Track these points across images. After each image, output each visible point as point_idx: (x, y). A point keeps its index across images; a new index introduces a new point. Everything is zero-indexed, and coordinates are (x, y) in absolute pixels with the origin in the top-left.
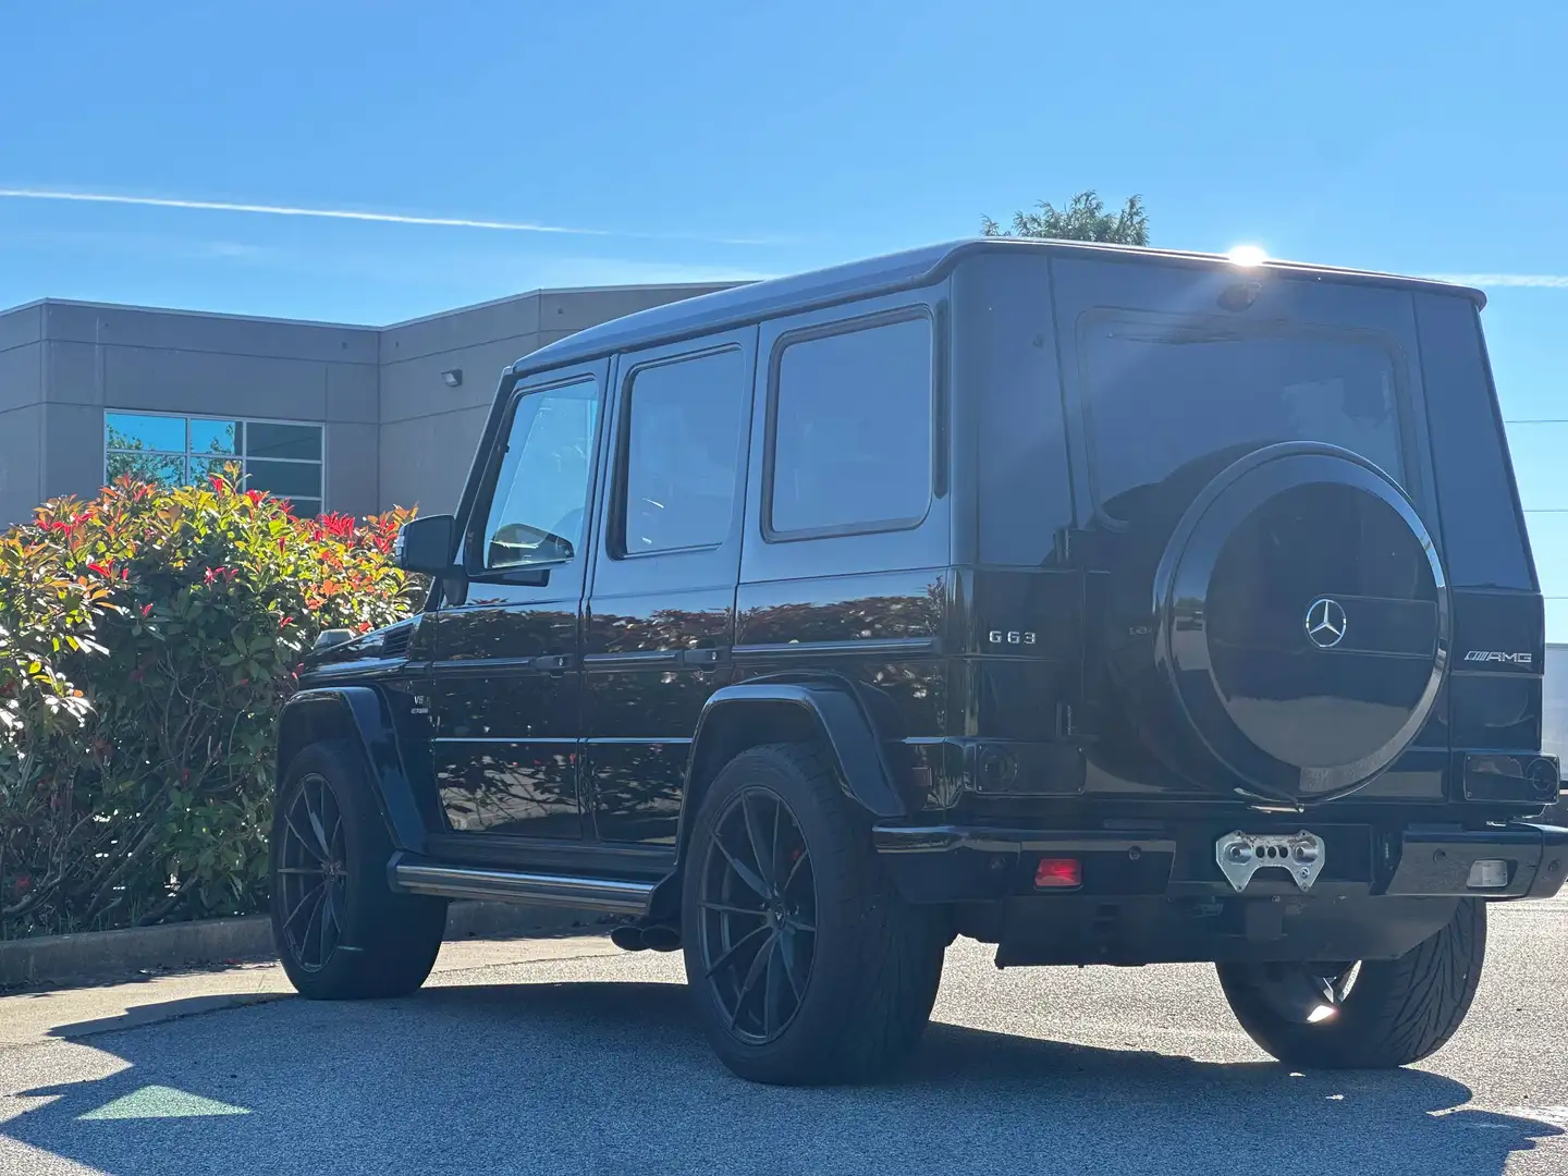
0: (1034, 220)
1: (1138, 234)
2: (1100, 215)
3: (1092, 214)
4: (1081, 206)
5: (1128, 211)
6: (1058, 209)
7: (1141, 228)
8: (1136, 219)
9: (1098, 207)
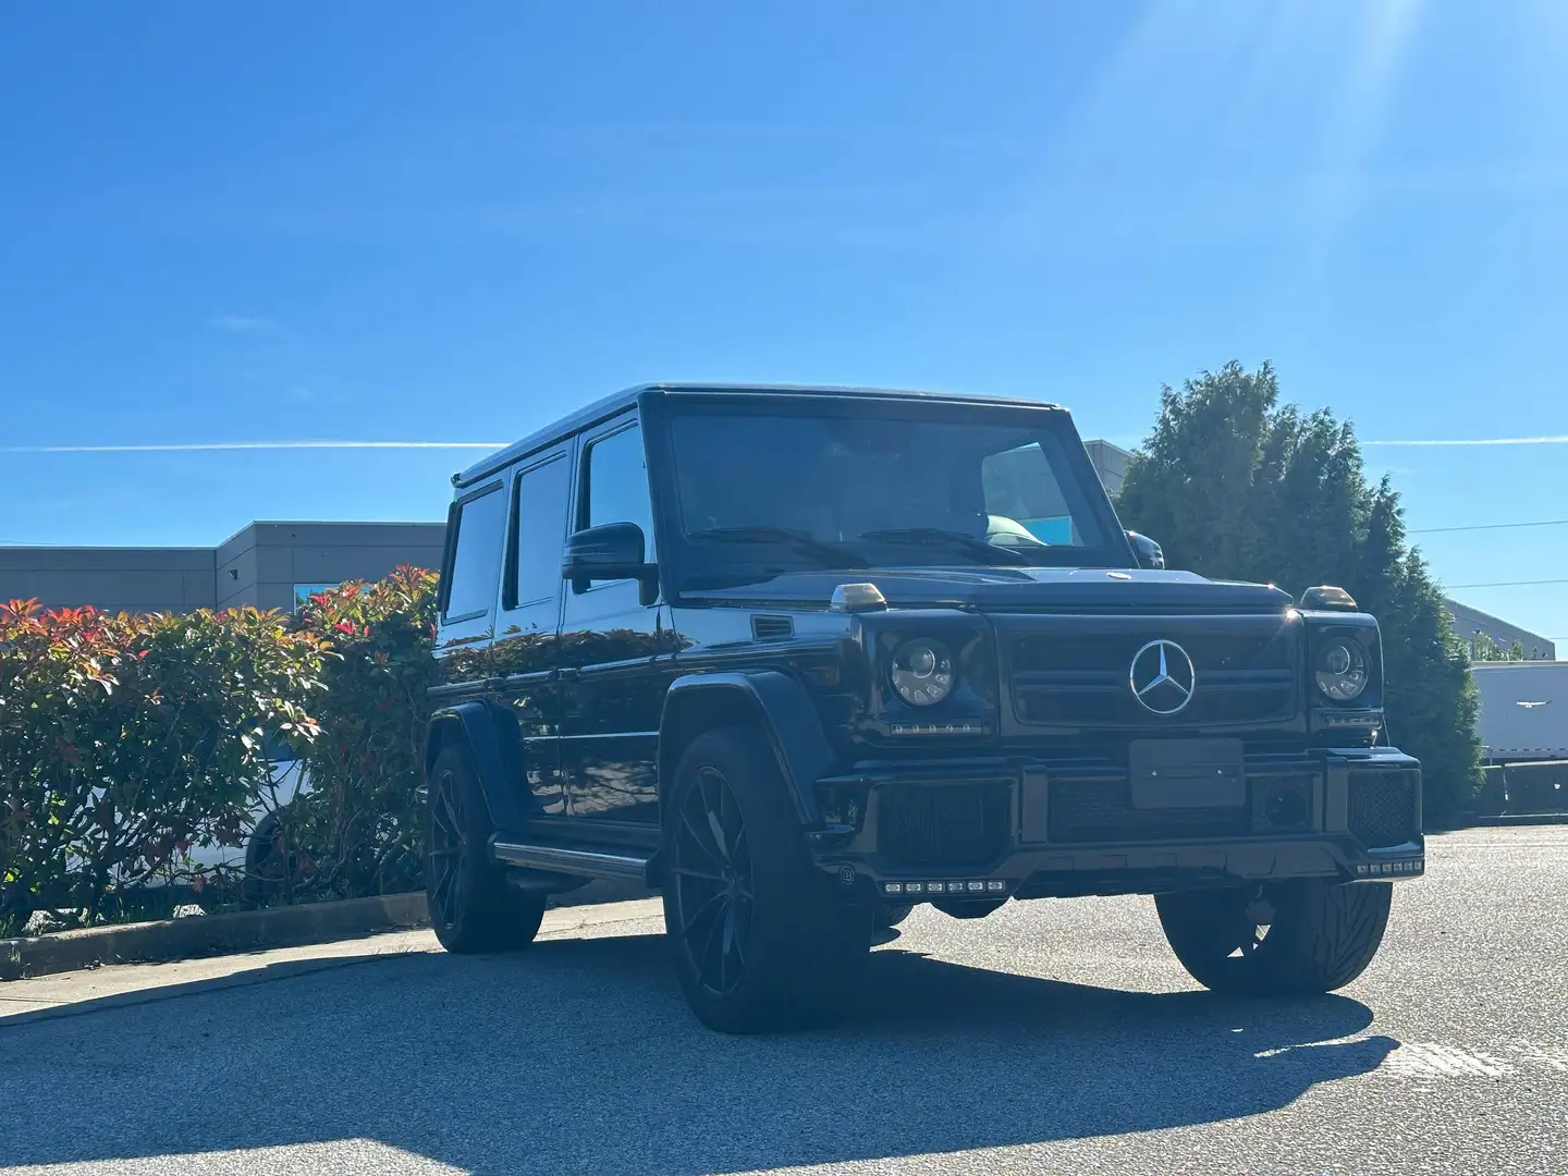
0: (1197, 383)
1: (1270, 387)
2: (1243, 375)
3: (1237, 375)
4: (1229, 371)
5: (1262, 370)
6: (1213, 374)
7: (1273, 383)
8: (1269, 377)
9: (1241, 369)
